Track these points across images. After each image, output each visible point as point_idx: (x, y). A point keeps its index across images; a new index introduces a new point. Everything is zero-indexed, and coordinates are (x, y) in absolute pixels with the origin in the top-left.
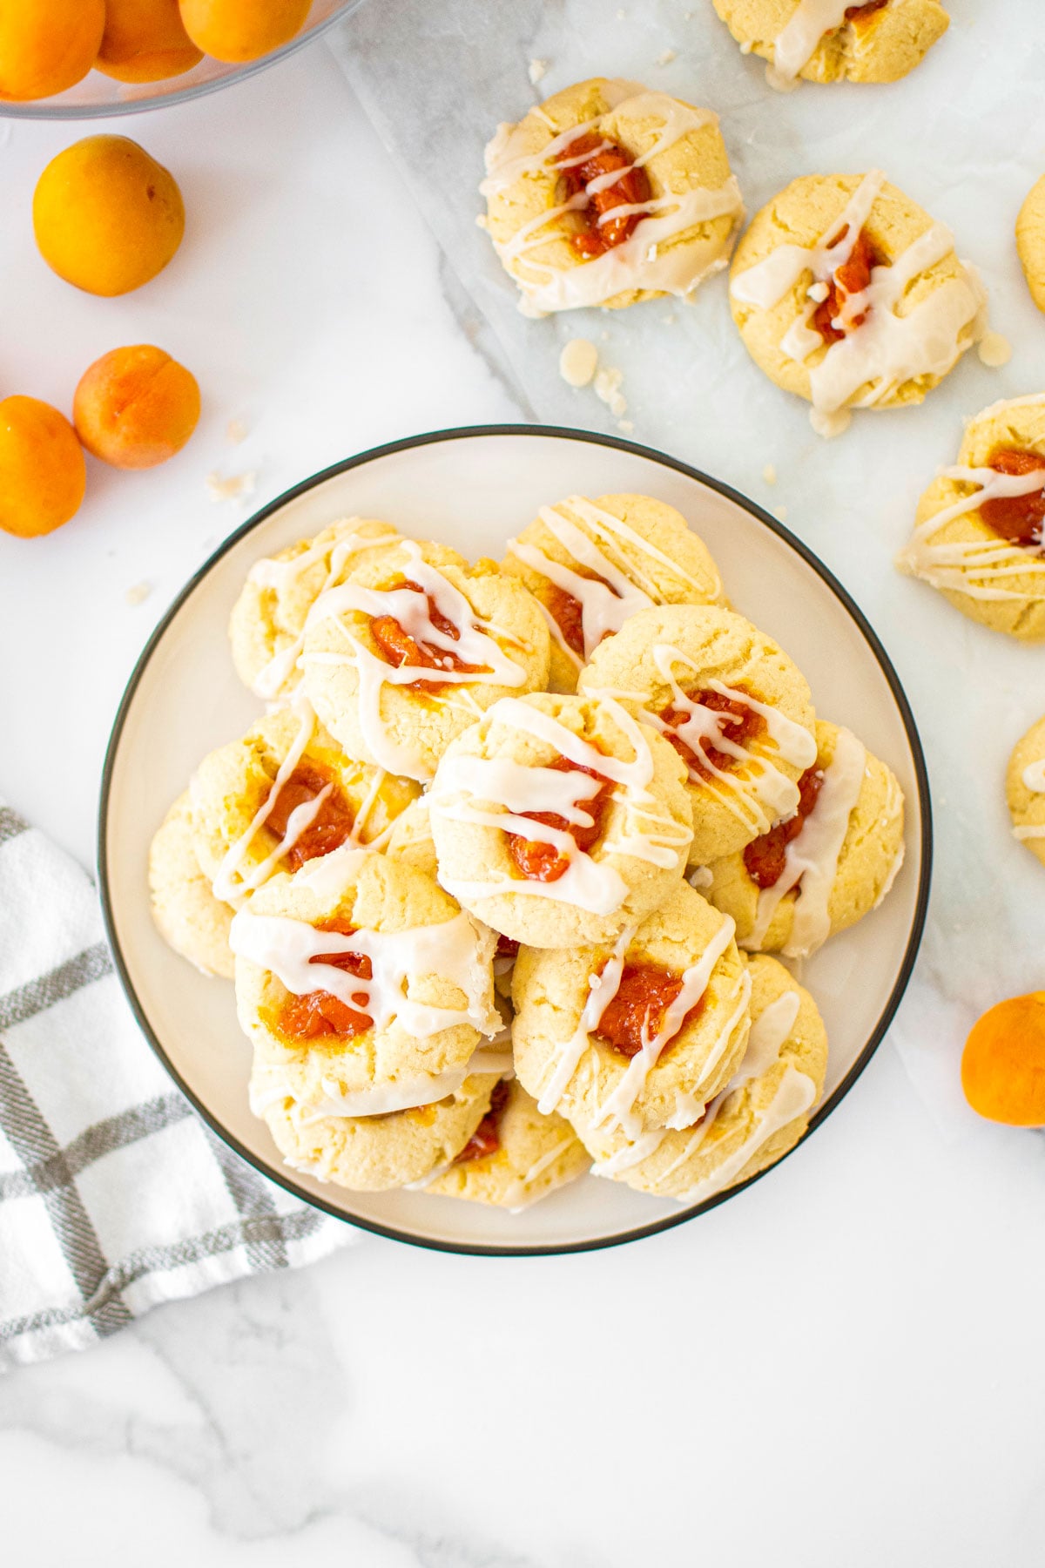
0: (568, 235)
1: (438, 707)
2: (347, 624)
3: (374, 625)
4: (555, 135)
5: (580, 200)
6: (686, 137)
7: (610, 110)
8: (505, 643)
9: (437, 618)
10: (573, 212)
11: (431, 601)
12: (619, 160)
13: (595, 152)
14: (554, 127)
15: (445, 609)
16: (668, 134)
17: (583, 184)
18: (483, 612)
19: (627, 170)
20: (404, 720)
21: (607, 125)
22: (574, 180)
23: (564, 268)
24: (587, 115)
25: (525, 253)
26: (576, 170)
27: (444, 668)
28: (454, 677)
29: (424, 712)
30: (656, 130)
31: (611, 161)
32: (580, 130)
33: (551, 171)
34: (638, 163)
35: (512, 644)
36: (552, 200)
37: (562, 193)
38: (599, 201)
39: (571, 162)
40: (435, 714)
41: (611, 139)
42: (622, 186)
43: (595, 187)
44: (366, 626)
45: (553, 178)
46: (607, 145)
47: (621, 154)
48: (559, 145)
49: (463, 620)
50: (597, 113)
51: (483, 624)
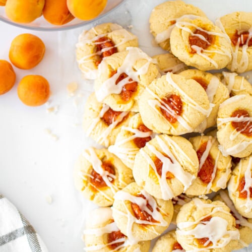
0: (95, 61)
1: (146, 230)
2: (126, 204)
3: (132, 205)
4: (96, 35)
5: (99, 53)
6: (128, 42)
7: (111, 31)
8: (163, 215)
9: (148, 205)
10: (97, 55)
11: (147, 201)
12: (111, 45)
13: (105, 42)
14: (97, 34)
15: (150, 203)
16: (124, 41)
17: (101, 49)
18: (159, 205)
19: (112, 47)
20: (137, 232)
21: (110, 35)
22: (99, 48)
23: (92, 69)
24: (105, 32)
25: (84, 63)
26: (100, 45)
27: (149, 221)
28: (151, 223)
29: (142, 231)
30: (121, 39)
31: (109, 45)
32: (102, 36)
33: (94, 44)
34: (115, 46)
35: (165, 215)
36: (92, 52)
37: (95, 50)
38: (104, 54)
39: (99, 43)
40: (145, 232)
41: (110, 39)
42: (110, 51)
43: (103, 50)
44: (130, 205)
45: (94, 46)
46: (109, 40)
47: (112, 43)
48: (96, 38)
49: (154, 207)
50: (108, 32)
51: (159, 208)
